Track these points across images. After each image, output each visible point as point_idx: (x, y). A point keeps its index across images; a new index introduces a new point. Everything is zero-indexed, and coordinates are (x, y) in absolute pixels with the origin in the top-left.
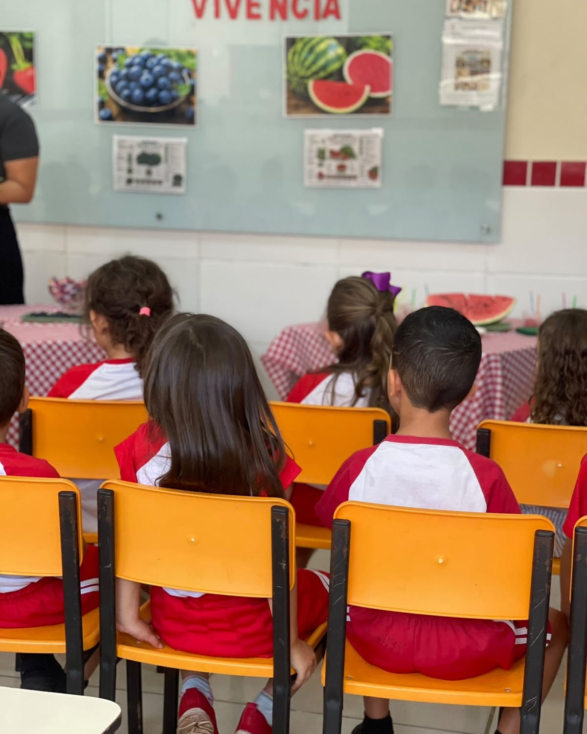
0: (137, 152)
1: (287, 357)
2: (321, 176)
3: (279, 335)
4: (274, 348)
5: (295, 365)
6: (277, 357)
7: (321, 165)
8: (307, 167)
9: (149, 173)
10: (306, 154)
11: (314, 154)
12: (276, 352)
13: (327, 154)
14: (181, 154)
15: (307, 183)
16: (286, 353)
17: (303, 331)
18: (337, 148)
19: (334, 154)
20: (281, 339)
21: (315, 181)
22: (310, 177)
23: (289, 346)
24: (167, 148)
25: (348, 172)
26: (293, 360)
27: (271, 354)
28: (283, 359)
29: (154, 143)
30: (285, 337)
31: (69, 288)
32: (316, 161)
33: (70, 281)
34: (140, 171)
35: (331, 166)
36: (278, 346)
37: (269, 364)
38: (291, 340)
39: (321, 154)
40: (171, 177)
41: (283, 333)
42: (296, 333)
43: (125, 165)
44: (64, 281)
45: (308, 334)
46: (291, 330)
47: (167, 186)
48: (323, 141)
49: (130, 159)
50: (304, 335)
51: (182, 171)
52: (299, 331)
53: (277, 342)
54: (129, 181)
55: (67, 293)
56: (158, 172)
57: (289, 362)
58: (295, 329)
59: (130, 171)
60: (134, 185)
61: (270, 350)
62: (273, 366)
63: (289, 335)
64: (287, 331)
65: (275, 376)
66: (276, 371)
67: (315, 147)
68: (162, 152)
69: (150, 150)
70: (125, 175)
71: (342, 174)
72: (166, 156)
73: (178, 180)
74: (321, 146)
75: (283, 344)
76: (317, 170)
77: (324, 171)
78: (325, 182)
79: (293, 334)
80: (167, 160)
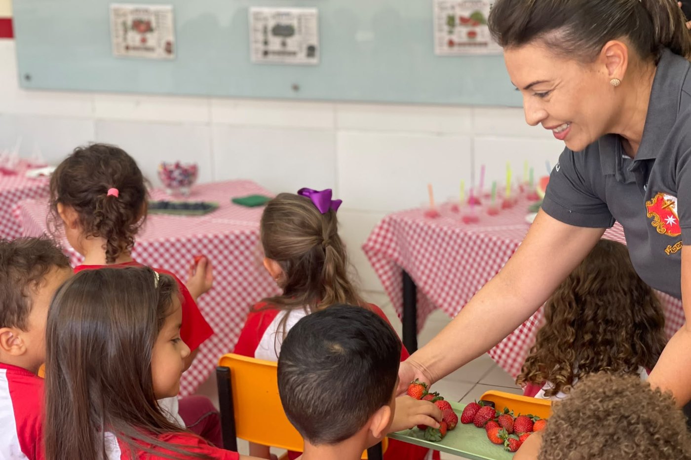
0: (271, 24)
1: (388, 247)
2: (451, 43)
3: (379, 223)
4: (374, 237)
5: (396, 255)
6: (378, 246)
7: (451, 32)
8: (437, 34)
9: (284, 44)
10: (436, 22)
11: (444, 21)
12: (376, 242)
13: (457, 21)
14: (313, 24)
15: (438, 51)
16: (387, 242)
17: (402, 220)
18: (466, 14)
19: (464, 21)
20: (381, 228)
21: (446, 49)
22: (441, 45)
23: (389, 235)
24: (300, 18)
25: (479, 39)
26: (394, 250)
27: (371, 244)
28: (384, 249)
29: (287, 14)
30: (385, 226)
31: (176, 174)
32: (446, 28)
33: (178, 166)
34: (275, 43)
35: (461, 33)
36: (378, 235)
37: (371, 253)
38: (391, 229)
39: (451, 21)
40: (305, 47)
41: (384, 222)
42: (395, 221)
43: (260, 37)
44: (172, 168)
45: (406, 223)
46: (391, 219)
47: (302, 57)
48: (453, 8)
49: (265, 31)
50: (403, 224)
51: (314, 41)
52: (399, 220)
53: (377, 230)
54: (266, 53)
55: (174, 179)
56: (293, 43)
57: (390, 251)
58: (394, 217)
59: (266, 43)
60: (271, 58)
61: (370, 240)
62: (376, 254)
63: (389, 224)
64: (387, 220)
65: (378, 265)
66: (379, 261)
67: (444, 15)
68: (295, 23)
69: (285, 22)
70: (261, 47)
71: (472, 41)
72: (300, 27)
73: (311, 51)
74: (451, 12)
75: (383, 233)
76: (446, 37)
77: (455, 38)
78: (456, 49)
79: (393, 223)
80: (300, 31)
